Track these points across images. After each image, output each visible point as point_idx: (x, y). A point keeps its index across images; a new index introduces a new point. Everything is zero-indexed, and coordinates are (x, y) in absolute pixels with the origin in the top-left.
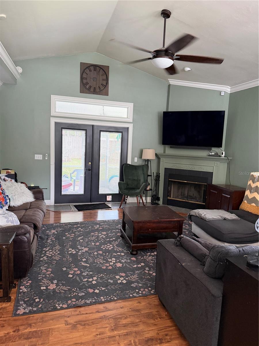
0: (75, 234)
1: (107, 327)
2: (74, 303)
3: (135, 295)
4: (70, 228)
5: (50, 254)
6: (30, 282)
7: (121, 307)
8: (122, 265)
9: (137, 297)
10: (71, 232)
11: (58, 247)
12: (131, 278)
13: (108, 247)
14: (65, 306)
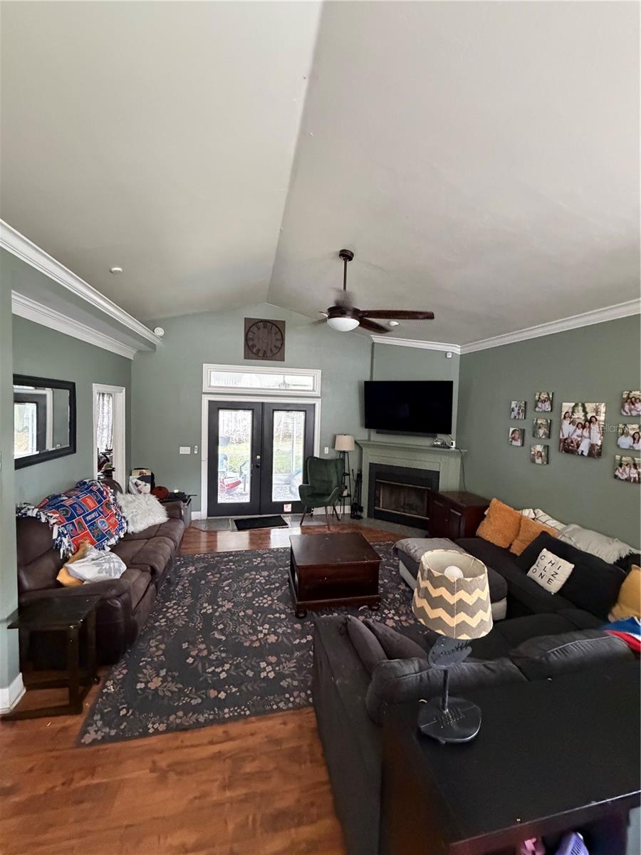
0: (221, 575)
1: (216, 780)
2: (178, 721)
3: (282, 705)
4: (217, 562)
5: (172, 614)
6: (125, 672)
7: (253, 732)
8: (276, 638)
9: (284, 710)
10: (216, 570)
11: (188, 601)
12: (284, 668)
13: (264, 601)
14: (162, 727)
